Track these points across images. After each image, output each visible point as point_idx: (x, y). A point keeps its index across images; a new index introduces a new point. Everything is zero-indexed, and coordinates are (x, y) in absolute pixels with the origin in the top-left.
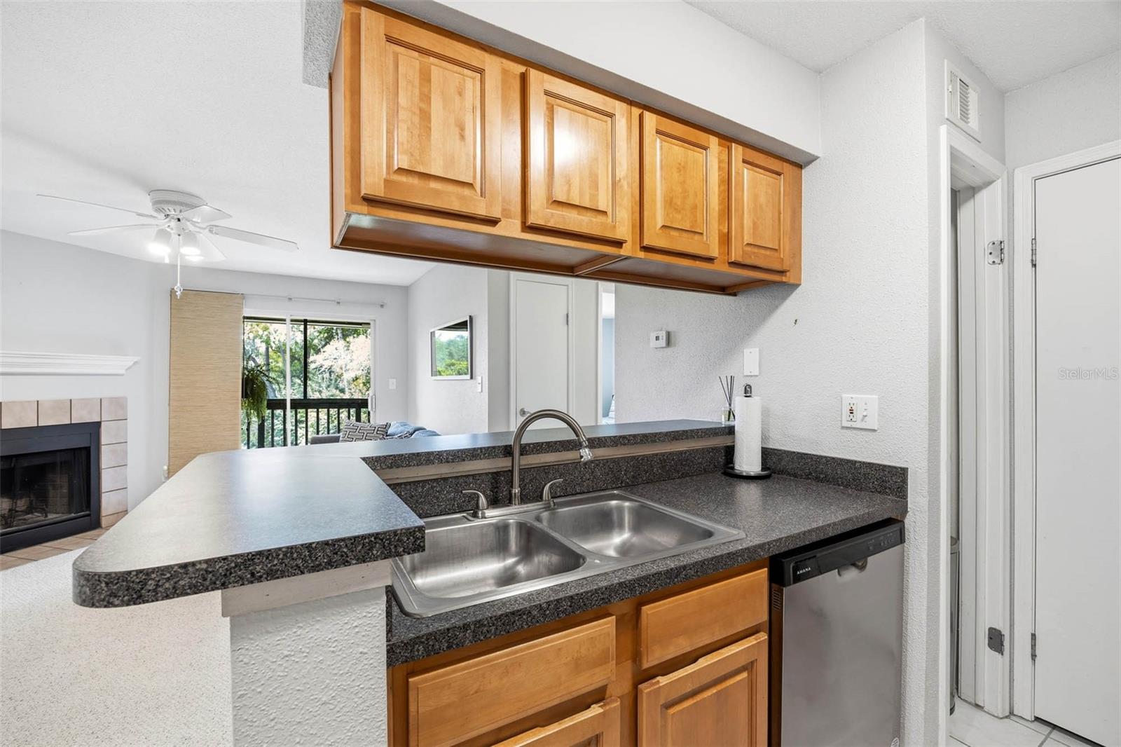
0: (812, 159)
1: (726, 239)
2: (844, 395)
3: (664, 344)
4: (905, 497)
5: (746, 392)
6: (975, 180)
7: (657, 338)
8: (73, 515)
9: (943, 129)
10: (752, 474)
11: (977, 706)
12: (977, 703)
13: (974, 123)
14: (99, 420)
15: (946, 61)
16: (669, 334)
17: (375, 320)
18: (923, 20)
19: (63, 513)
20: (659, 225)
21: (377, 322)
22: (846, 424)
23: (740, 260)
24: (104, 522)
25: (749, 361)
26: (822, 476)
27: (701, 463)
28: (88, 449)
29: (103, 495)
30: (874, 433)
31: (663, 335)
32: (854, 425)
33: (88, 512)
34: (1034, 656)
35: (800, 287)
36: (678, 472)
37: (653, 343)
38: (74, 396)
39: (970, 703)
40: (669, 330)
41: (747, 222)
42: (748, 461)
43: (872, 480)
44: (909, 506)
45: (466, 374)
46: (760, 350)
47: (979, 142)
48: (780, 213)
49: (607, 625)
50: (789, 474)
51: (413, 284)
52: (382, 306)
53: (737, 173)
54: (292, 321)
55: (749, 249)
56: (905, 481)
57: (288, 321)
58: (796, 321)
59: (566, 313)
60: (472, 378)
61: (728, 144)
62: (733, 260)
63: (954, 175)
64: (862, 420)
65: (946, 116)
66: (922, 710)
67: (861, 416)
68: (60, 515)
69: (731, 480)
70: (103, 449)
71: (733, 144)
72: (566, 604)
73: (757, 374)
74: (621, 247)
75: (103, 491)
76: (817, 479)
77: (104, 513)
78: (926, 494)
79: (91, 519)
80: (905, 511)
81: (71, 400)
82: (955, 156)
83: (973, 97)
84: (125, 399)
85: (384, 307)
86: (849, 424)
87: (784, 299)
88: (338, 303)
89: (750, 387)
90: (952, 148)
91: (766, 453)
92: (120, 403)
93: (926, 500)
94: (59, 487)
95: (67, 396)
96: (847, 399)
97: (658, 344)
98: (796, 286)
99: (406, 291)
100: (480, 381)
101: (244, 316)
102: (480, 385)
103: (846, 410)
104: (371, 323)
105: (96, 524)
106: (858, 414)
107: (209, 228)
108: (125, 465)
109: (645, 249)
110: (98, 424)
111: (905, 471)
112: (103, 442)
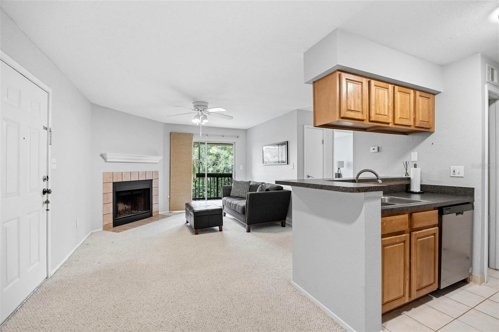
0: (439, 93)
1: (415, 120)
2: (451, 167)
3: (377, 151)
4: (473, 196)
5: (415, 166)
6: (495, 97)
7: (374, 149)
8: (145, 212)
9: (486, 86)
10: (417, 192)
11: (496, 270)
12: (496, 268)
13: (496, 80)
15: (487, 64)
16: (378, 148)
17: (235, 143)
18: (480, 54)
19: (142, 211)
20: (399, 117)
22: (451, 175)
23: (418, 126)
24: (153, 214)
25: (414, 156)
26: (443, 192)
27: (399, 189)
28: (149, 189)
30: (462, 178)
31: (377, 148)
32: (455, 176)
33: (149, 211)
35: (434, 133)
36: (393, 191)
37: (372, 151)
39: (493, 269)
40: (379, 146)
41: (420, 114)
42: (416, 188)
43: (462, 192)
44: (475, 199)
45: (286, 163)
46: (418, 153)
47: (497, 86)
48: (429, 110)
49: (406, 216)
50: (430, 192)
51: (248, 129)
52: (238, 137)
53: (418, 100)
54: (207, 143)
55: (421, 122)
56: (473, 192)
57: (206, 144)
58: (433, 143)
59: (322, 140)
60: (288, 164)
61: (415, 91)
62: (417, 126)
63: (489, 97)
64: (458, 174)
65: (487, 81)
66: (479, 260)
67: (458, 173)
68: (141, 211)
69: (409, 194)
70: (153, 189)
71: (417, 91)
72: (400, 209)
73: (417, 160)
74: (389, 124)
75: (153, 204)
76: (441, 193)
77: (153, 211)
78: (481, 195)
79: (150, 213)
80: (474, 201)
81: (146, 172)
82: (489, 92)
83: (495, 72)
84: (158, 171)
85: (239, 137)
86: (453, 176)
87: (427, 137)
88: (223, 136)
89: (416, 165)
90: (489, 90)
91: (422, 186)
92: (157, 173)
93: (481, 197)
94: (141, 202)
95: (145, 170)
96: (452, 168)
97: (374, 151)
98: (433, 132)
99: (246, 131)
100: (293, 165)
101: (193, 142)
102: (293, 166)
103: (452, 171)
104: (233, 143)
105: (151, 216)
106: (457, 172)
107: (209, 113)
108: (158, 195)
109: (395, 124)
110: (152, 180)
111: (473, 189)
112: (153, 186)
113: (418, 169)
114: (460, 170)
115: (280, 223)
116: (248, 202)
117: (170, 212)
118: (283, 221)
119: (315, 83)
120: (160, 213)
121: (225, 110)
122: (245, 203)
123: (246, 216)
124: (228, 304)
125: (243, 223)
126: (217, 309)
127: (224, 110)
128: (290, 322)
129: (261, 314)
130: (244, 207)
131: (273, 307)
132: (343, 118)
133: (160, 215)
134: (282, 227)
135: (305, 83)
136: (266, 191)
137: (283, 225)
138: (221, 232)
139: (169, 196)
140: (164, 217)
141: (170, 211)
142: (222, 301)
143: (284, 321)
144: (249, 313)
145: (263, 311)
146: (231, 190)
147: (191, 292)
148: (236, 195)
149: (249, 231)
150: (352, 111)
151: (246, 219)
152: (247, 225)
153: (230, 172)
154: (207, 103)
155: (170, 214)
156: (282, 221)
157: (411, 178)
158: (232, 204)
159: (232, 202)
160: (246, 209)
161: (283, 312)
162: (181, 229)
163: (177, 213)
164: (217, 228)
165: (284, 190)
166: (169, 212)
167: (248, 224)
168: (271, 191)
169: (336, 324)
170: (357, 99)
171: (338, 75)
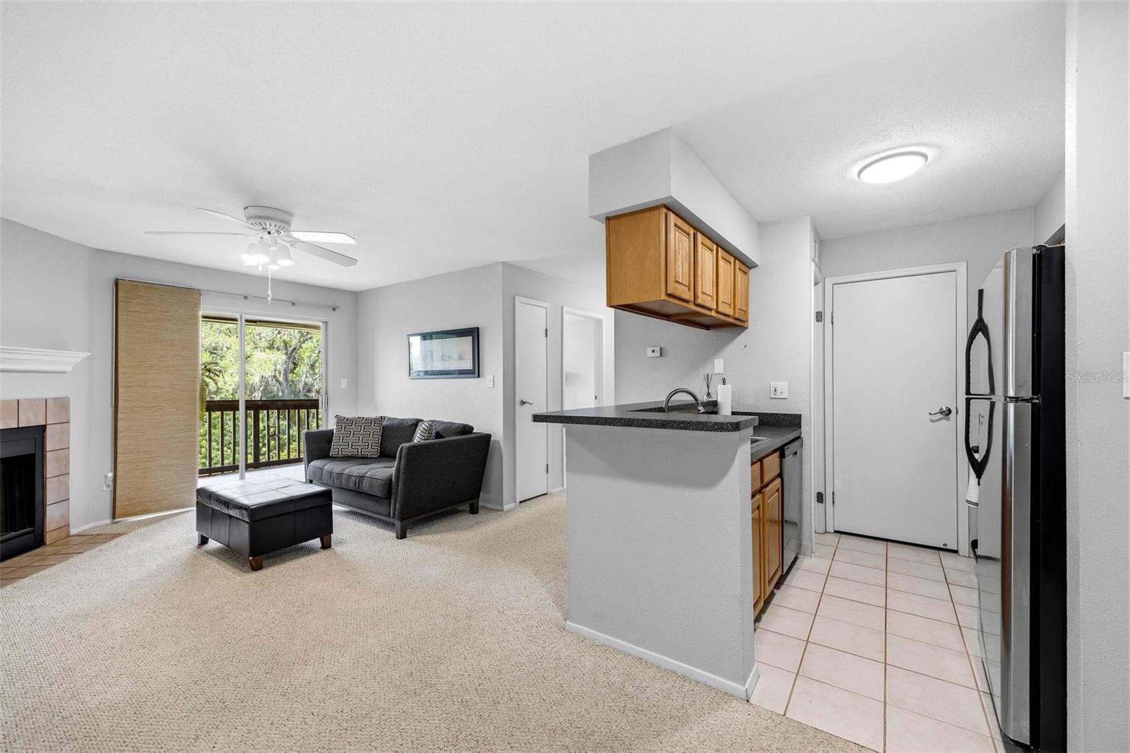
0: (756, 266)
1: (735, 307)
2: (771, 383)
3: (659, 355)
4: (801, 428)
5: (723, 382)
7: (653, 351)
8: (13, 534)
9: (813, 265)
14: (44, 424)
15: (813, 233)
16: (661, 349)
17: (326, 323)
18: (809, 217)
20: (721, 300)
21: (329, 324)
22: (772, 396)
23: (736, 316)
24: (49, 538)
25: (718, 365)
28: (31, 456)
29: (47, 507)
30: (786, 400)
31: (658, 349)
32: (776, 397)
33: (30, 529)
34: (834, 502)
35: (747, 330)
37: (649, 353)
38: (22, 396)
40: (662, 347)
41: (739, 298)
43: (786, 422)
44: (803, 431)
45: (473, 374)
46: (723, 361)
48: (746, 293)
49: (759, 465)
51: (362, 292)
52: (334, 309)
55: (739, 311)
56: (800, 421)
57: (242, 321)
58: (745, 346)
59: (545, 328)
60: (479, 377)
61: (735, 260)
64: (780, 394)
65: (812, 258)
70: (49, 456)
71: (737, 260)
73: (723, 372)
74: (712, 311)
75: (48, 504)
77: (49, 527)
79: (35, 536)
80: (801, 434)
81: (18, 401)
84: (68, 399)
85: (336, 311)
86: (774, 397)
87: (739, 334)
88: (294, 304)
89: (725, 379)
92: (63, 404)
95: (14, 396)
96: (773, 384)
97: (654, 355)
98: (747, 328)
99: (356, 297)
100: (492, 379)
101: (201, 313)
102: (492, 382)
103: (772, 390)
104: (321, 324)
105: (39, 541)
106: (779, 391)
107: (294, 242)
108: (68, 474)
109: (717, 312)
110: (43, 429)
111: (800, 415)
112: (49, 446)
113: (729, 386)
114: (783, 387)
115: (466, 507)
116: (402, 467)
117: (117, 522)
118: (475, 501)
119: (611, 220)
120: (73, 531)
121: (355, 243)
122: (393, 471)
123: (396, 500)
124: (464, 717)
125: (387, 519)
126: (445, 740)
127: (351, 241)
128: (612, 704)
129: (548, 710)
130: (391, 480)
131: (562, 687)
132: (670, 295)
133: (78, 535)
134: (471, 515)
135: (590, 217)
136: (436, 438)
137: (474, 510)
138: (327, 552)
139: (110, 475)
140: (93, 540)
141: (114, 517)
142: (445, 715)
143: (601, 707)
144: (524, 719)
145: (550, 703)
146: (330, 441)
147: (345, 725)
148: (349, 451)
149: (402, 536)
150: (680, 283)
151: (395, 509)
152: (398, 524)
153: (313, 395)
154: (291, 215)
155: (116, 529)
156: (471, 502)
157: (719, 401)
158: (344, 477)
159: (344, 470)
160: (398, 486)
161: (587, 690)
162: (191, 567)
163: (145, 520)
164: (316, 542)
165: (475, 433)
166: (108, 521)
167: (402, 519)
168: (448, 436)
169: (684, 678)
170: (685, 262)
171: (664, 215)
